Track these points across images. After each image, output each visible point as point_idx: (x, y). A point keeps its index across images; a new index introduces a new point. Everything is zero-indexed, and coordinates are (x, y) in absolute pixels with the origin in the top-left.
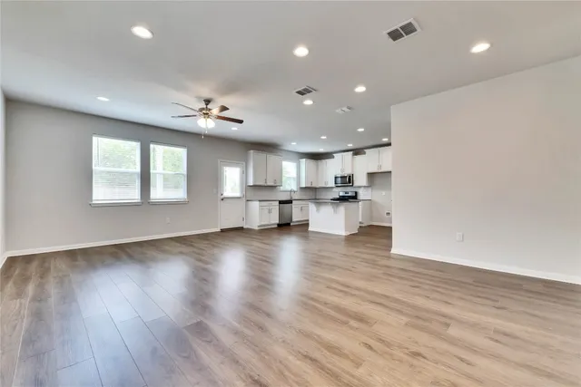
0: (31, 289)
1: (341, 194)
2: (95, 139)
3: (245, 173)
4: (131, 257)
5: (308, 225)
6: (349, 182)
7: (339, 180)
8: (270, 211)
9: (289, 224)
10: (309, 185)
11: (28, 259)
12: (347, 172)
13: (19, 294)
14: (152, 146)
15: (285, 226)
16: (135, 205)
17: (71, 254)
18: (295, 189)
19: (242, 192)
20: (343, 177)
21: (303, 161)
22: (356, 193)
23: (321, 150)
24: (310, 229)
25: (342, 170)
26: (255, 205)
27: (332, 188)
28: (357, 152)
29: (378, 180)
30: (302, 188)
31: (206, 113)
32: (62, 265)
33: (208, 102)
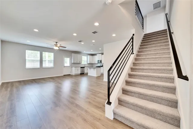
0: (9, 89)
2: (27, 51)
3: (71, 59)
4: (36, 82)
5: (88, 74)
6: (101, 62)
8: (78, 70)
9: (84, 74)
10: (90, 63)
11: (8, 83)
12: (100, 59)
13: (6, 90)
14: (43, 52)
15: (82, 74)
16: (38, 68)
17: (20, 82)
18: (86, 64)
19: (70, 65)
21: (89, 56)
22: (103, 65)
24: (88, 75)
26: (74, 68)
27: (97, 63)
28: (102, 54)
30: (88, 64)
31: (56, 45)
32: (17, 84)
33: (57, 43)
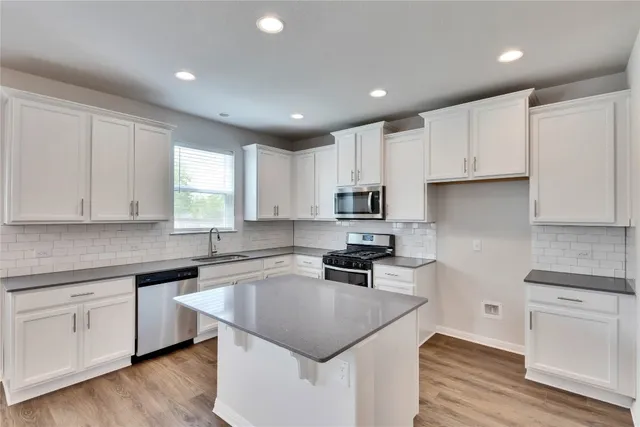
1: (355, 239)
6: (375, 209)
7: (350, 202)
10: (269, 216)
20: (358, 195)
21: (252, 149)
22: (392, 238)
23: (296, 119)
25: (356, 175)
27: (327, 222)
28: (396, 122)
29: (456, 203)
30: (249, 224)
